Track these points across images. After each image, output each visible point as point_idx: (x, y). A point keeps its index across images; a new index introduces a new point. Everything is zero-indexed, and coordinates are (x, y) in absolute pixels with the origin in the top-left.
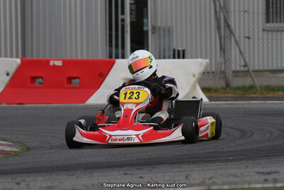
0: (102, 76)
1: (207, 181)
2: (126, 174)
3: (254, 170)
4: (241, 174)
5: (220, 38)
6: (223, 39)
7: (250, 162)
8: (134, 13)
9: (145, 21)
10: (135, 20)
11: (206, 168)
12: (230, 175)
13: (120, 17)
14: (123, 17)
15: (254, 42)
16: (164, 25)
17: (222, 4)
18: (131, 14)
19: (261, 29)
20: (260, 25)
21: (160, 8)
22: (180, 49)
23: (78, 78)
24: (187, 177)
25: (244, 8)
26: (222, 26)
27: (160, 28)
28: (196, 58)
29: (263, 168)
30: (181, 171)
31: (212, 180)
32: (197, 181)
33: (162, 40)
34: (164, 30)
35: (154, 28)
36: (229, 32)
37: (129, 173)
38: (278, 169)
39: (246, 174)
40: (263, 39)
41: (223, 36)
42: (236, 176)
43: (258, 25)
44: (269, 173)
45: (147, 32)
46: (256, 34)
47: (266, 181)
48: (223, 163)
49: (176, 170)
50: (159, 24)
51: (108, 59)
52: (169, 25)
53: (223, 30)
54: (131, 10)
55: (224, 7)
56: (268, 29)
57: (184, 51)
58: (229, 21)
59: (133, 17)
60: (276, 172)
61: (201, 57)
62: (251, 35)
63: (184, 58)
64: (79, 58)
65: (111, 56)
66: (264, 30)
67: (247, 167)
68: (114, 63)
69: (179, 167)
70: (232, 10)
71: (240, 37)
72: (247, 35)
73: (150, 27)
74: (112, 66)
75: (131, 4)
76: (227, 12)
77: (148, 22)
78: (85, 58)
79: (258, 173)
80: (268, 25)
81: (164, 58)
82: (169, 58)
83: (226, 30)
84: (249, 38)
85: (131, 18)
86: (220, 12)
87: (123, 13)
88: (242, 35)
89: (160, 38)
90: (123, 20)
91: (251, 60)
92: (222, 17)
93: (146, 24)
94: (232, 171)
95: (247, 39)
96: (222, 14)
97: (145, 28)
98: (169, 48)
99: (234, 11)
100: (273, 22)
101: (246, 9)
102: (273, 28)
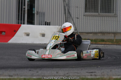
0: (15, 31)
1: (66, 75)
2: (30, 71)
3: (85, 71)
4: (80, 72)
5: (66, 18)
6: (67, 18)
7: (82, 68)
8: (29, 5)
9: (34, 9)
10: (29, 8)
11: (64, 70)
12: (75, 73)
13: (23, 7)
14: (24, 7)
15: (80, 20)
16: (42, 11)
17: (67, 3)
18: (28, 6)
19: (83, 15)
20: (83, 13)
21: (40, 4)
22: (48, 22)
23: (5, 32)
24: (57, 73)
25: (76, 5)
26: (67, 12)
27: (40, 12)
28: (55, 25)
29: (89, 70)
30: (54, 71)
31: (68, 74)
32: (62, 74)
33: (41, 18)
34: (42, 13)
35: (37, 12)
36: (69, 16)
37: (32, 70)
38: (95, 71)
39: (82, 72)
40: (83, 19)
41: (67, 17)
42: (78, 73)
43: (82, 13)
44: (92, 72)
45: (34, 14)
46: (81, 17)
47: (91, 75)
48: (71, 68)
49: (51, 70)
50: (40, 11)
51: (17, 24)
52: (44, 11)
53: (67, 14)
54: (28, 4)
55: (68, 5)
56: (86, 15)
57: (50, 23)
58: (70, 11)
59: (28, 7)
60: (95, 72)
61: (57, 25)
62: (78, 17)
63: (50, 25)
64: (5, 23)
65: (18, 23)
66: (84, 15)
67: (82, 70)
68: (20, 26)
69: (52, 69)
70: (71, 6)
71: (74, 18)
72: (77, 17)
73: (36, 12)
74: (20, 27)
75: (28, 2)
76: (69, 7)
77: (35, 10)
78: (7, 23)
79: (87, 72)
80: (86, 13)
81: (41, 25)
82: (44, 25)
83: (68, 14)
84: (78, 18)
85: (28, 8)
86: (66, 7)
87: (24, 5)
88: (75, 17)
89: (40, 17)
90: (24, 8)
91: (78, 27)
92: (67, 9)
93: (34, 10)
94: (76, 71)
95: (77, 19)
96: (67, 7)
97: (33, 12)
98: (44, 21)
99: (72, 7)
100: (88, 12)
101: (77, 6)
102: (88, 14)
